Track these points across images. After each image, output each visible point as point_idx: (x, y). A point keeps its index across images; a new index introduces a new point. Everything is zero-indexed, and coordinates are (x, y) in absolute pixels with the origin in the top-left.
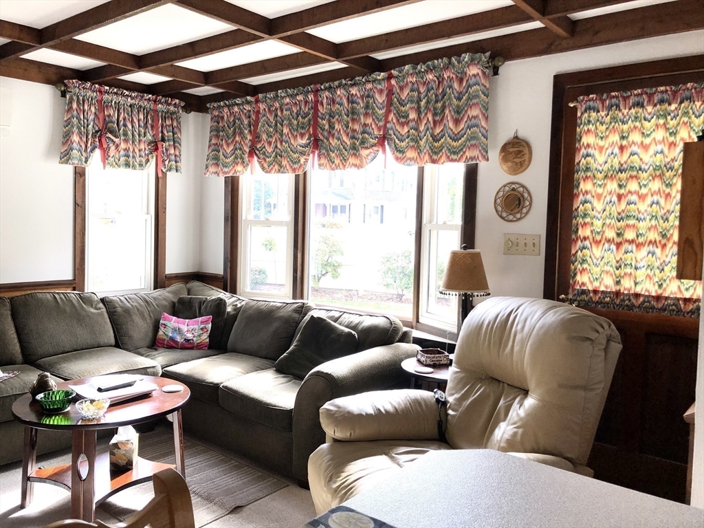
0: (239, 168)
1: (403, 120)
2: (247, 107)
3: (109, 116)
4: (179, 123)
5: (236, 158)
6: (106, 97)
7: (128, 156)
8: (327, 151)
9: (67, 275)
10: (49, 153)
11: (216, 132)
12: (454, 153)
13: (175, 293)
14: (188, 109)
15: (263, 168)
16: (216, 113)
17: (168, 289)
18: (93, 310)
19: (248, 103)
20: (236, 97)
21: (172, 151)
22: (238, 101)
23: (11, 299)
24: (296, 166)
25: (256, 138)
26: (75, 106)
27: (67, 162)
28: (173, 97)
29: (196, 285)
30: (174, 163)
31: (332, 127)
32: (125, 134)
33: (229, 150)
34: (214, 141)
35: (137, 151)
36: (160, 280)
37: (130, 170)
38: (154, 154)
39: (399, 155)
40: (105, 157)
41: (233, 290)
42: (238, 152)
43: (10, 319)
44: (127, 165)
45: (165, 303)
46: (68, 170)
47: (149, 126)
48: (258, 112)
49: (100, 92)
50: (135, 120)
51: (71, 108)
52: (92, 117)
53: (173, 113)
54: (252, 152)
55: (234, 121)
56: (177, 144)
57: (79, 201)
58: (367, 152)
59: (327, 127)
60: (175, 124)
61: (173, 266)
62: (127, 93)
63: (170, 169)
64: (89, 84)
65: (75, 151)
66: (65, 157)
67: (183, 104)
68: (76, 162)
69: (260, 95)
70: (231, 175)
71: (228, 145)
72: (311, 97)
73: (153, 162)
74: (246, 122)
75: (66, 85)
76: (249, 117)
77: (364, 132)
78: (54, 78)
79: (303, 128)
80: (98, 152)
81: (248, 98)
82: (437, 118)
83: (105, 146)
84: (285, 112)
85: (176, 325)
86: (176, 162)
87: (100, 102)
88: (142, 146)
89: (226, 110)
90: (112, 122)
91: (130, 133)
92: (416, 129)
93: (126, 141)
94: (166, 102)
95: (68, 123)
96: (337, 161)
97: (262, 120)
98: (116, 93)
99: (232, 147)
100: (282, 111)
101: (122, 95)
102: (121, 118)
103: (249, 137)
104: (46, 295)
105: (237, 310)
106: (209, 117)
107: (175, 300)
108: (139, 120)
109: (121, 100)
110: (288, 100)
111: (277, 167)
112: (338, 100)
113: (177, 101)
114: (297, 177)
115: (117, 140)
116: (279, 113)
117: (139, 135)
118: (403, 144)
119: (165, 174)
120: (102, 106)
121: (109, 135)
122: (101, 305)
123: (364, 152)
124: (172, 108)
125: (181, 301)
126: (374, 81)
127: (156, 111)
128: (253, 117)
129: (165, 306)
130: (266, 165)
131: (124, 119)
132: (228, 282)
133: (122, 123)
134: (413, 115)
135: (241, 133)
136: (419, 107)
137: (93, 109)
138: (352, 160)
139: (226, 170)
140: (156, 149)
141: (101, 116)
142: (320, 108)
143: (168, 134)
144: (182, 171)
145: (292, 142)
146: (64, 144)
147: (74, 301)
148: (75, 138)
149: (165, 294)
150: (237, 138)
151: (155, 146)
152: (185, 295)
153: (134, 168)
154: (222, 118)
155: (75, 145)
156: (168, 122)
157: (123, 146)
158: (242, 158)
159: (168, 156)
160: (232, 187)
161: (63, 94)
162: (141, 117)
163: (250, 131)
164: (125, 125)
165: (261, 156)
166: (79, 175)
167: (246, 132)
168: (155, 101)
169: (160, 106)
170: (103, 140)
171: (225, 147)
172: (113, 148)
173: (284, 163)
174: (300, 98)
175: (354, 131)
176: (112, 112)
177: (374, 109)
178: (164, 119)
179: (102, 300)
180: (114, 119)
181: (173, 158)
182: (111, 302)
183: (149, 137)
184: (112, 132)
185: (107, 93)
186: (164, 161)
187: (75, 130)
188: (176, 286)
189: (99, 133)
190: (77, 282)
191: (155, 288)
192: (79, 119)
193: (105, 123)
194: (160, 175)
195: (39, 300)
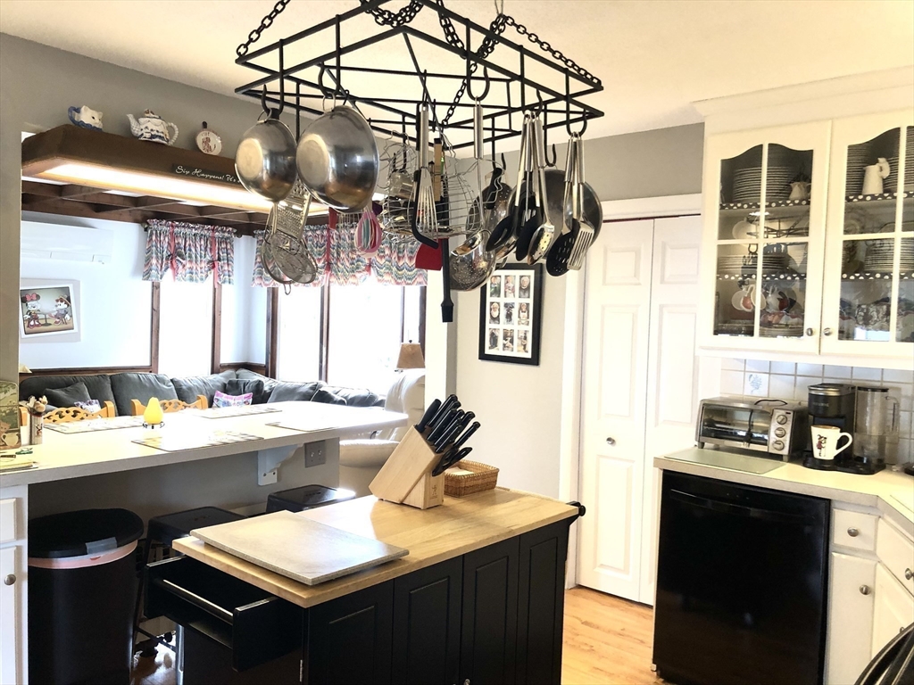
1: (382, 254)
3: (179, 243)
4: (232, 246)
6: (176, 229)
7: (192, 273)
8: (336, 272)
9: (147, 363)
10: (135, 273)
11: (261, 252)
12: (409, 279)
13: (226, 377)
14: (239, 234)
16: (261, 238)
17: (221, 374)
18: (165, 387)
21: (226, 268)
23: (111, 377)
24: (317, 282)
26: (154, 238)
27: (147, 279)
28: (227, 226)
29: (243, 372)
30: (227, 277)
31: (338, 254)
32: (190, 256)
35: (199, 269)
36: (215, 370)
37: (193, 283)
38: (212, 271)
39: (380, 278)
40: (175, 273)
41: (273, 376)
43: (110, 389)
44: (191, 279)
45: (219, 384)
46: (148, 284)
47: (208, 250)
49: (172, 226)
50: (198, 246)
51: (151, 239)
52: (166, 245)
53: (228, 238)
56: (230, 262)
57: (155, 307)
58: (360, 274)
59: (335, 255)
60: (229, 247)
61: (227, 357)
62: (191, 225)
63: (224, 282)
64: (164, 222)
65: (153, 271)
66: (147, 275)
67: (235, 231)
68: (154, 279)
70: (271, 286)
72: (325, 233)
73: (211, 276)
75: (148, 223)
77: (358, 261)
78: (140, 218)
79: (319, 255)
80: (170, 270)
82: (401, 255)
83: (175, 266)
85: (226, 400)
86: (229, 276)
87: (172, 233)
88: (203, 265)
90: (180, 248)
91: (193, 256)
92: (390, 261)
93: (191, 261)
94: (222, 230)
95: (149, 250)
96: (342, 280)
98: (184, 227)
101: (189, 227)
102: (187, 245)
104: (133, 375)
105: (272, 389)
106: (256, 240)
107: (226, 382)
108: (201, 245)
109: (188, 231)
110: (310, 233)
112: (342, 236)
113: (231, 229)
114: (323, 289)
115: (184, 262)
117: (201, 257)
118: (382, 271)
119: (220, 286)
120: (174, 236)
121: (178, 258)
122: (171, 384)
123: (358, 275)
124: (226, 235)
125: (230, 382)
127: (213, 237)
129: (218, 386)
131: (190, 245)
132: (269, 370)
133: (187, 249)
134: (387, 252)
136: (391, 247)
137: (167, 239)
138: (351, 280)
139: (267, 282)
140: (214, 267)
141: (172, 245)
142: (332, 241)
143: (223, 255)
144: (234, 282)
146: (146, 266)
147: (153, 381)
148: (154, 261)
149: (220, 378)
151: (212, 264)
152: (234, 379)
153: (196, 280)
155: (154, 267)
156: (224, 245)
157: (188, 265)
159: (223, 272)
160: (273, 295)
161: (146, 230)
162: (202, 242)
164: (190, 250)
166: (156, 287)
168: (213, 230)
169: (217, 233)
170: (174, 262)
172: (181, 267)
174: (318, 232)
175: (353, 259)
176: (180, 241)
178: (220, 243)
179: (172, 380)
180: (182, 246)
181: (227, 273)
182: (178, 382)
183: (208, 258)
184: (181, 255)
185: (177, 226)
186: (219, 276)
187: (154, 255)
188: (228, 372)
189: (171, 257)
190: (153, 367)
191: (212, 373)
192: (157, 247)
193: (176, 249)
194: (216, 287)
195: (129, 378)
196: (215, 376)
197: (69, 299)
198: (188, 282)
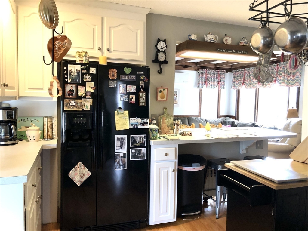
0: (240, 87)
1: (281, 76)
2: (242, 72)
3: (208, 76)
4: (225, 76)
5: (239, 85)
6: (207, 72)
7: (212, 86)
8: (262, 83)
9: (197, 114)
10: (195, 86)
11: (234, 78)
12: (292, 84)
13: (222, 119)
14: (227, 72)
15: (246, 87)
16: (234, 73)
17: (220, 118)
18: (203, 122)
19: (243, 70)
21: (223, 83)
22: (240, 70)
23: (188, 118)
24: (254, 87)
25: (244, 79)
26: (201, 75)
27: (198, 88)
28: (223, 70)
29: (227, 118)
30: (223, 87)
32: (211, 80)
33: (237, 83)
34: (233, 80)
36: (219, 116)
39: (280, 84)
40: (207, 86)
41: (238, 120)
42: (240, 83)
43: (187, 121)
44: (212, 88)
45: (220, 122)
46: (199, 90)
47: (217, 78)
48: (245, 73)
49: (206, 71)
50: (214, 77)
51: (200, 75)
52: (204, 77)
53: (223, 74)
54: (243, 83)
55: (239, 75)
57: (200, 97)
58: (272, 83)
60: (224, 77)
61: (222, 113)
62: (212, 70)
63: (222, 88)
64: (204, 70)
65: (200, 86)
66: (198, 87)
67: (226, 71)
68: (200, 88)
69: (246, 69)
70: (238, 89)
71: (237, 81)
73: (218, 86)
74: (242, 75)
75: (199, 71)
76: (243, 74)
78: (197, 69)
80: (205, 85)
81: (243, 69)
82: (289, 75)
84: (252, 73)
86: (224, 86)
87: (206, 73)
88: (215, 83)
89: (237, 72)
90: (208, 78)
91: (212, 80)
92: (284, 78)
93: (212, 82)
94: (222, 71)
95: (199, 79)
96: (264, 86)
97: (246, 75)
98: (210, 71)
99: (238, 82)
100: (251, 73)
101: (211, 71)
103: (243, 79)
104: (194, 118)
105: (237, 124)
106: (233, 74)
107: (222, 121)
108: (215, 77)
109: (211, 72)
110: (252, 70)
111: (249, 87)
113: (224, 71)
114: (256, 89)
115: (209, 82)
116: (250, 73)
117: (215, 80)
118: (281, 82)
119: (220, 89)
120: (207, 74)
121: (208, 81)
122: (205, 121)
124: (223, 73)
125: (223, 121)
126: (274, 66)
127: (219, 74)
128: (244, 74)
130: (247, 87)
131: (211, 77)
132: (236, 118)
134: (283, 74)
135: (241, 78)
136: (285, 73)
137: (204, 75)
138: (268, 86)
139: (236, 88)
140: (219, 83)
141: (206, 77)
143: (222, 79)
144: (225, 88)
145: (253, 81)
146: (198, 84)
147: (199, 120)
148: (200, 82)
149: (220, 120)
150: (240, 80)
151: (218, 83)
152: (225, 120)
153: (213, 88)
154: (236, 74)
155: (200, 84)
156: (222, 76)
157: (211, 83)
158: (241, 85)
159: (222, 85)
160: (238, 92)
161: (198, 73)
162: (215, 76)
163: (243, 78)
164: (211, 78)
165: (245, 84)
166: (201, 90)
167: (242, 78)
168: (219, 71)
171: (236, 82)
172: (208, 84)
173: (251, 86)
176: (208, 75)
177: (274, 73)
179: (205, 120)
180: (209, 77)
181: (223, 85)
182: (207, 120)
183: (217, 80)
184: (208, 80)
185: (208, 71)
186: (220, 86)
187: (201, 80)
188: (222, 118)
189: (206, 81)
190: (199, 116)
191: (217, 118)
192: (201, 78)
193: (207, 78)
194: (219, 90)
196: (218, 119)
197: (177, 95)
198: (211, 88)
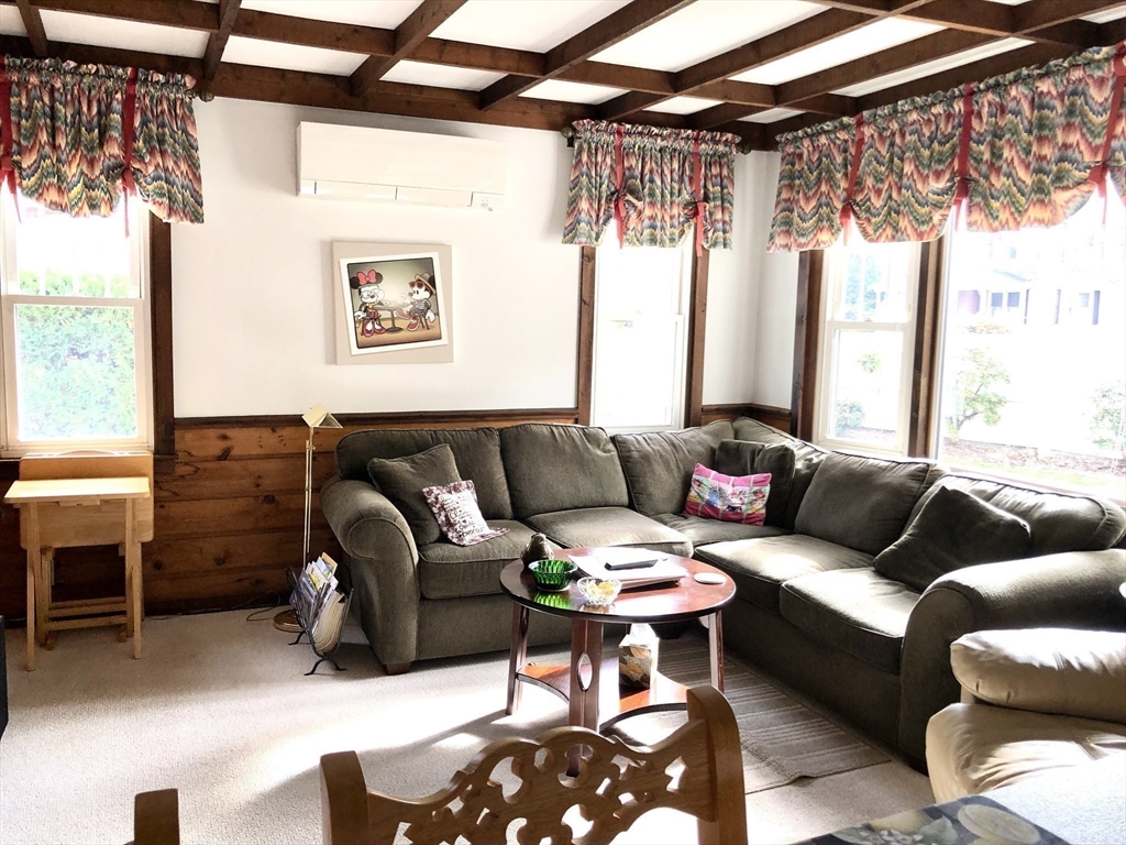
0: (824, 236)
2: (842, 135)
3: (630, 168)
4: (731, 170)
5: (820, 220)
6: (627, 140)
7: (653, 227)
8: (985, 198)
9: (567, 401)
10: (550, 229)
11: (789, 179)
13: (715, 434)
14: (744, 147)
15: (865, 233)
16: (790, 149)
17: (704, 428)
18: (599, 453)
19: (844, 127)
20: (823, 120)
21: (719, 216)
22: (828, 126)
23: (501, 431)
24: (924, 228)
25: (856, 184)
26: (585, 158)
27: (572, 241)
28: (723, 129)
29: (747, 424)
30: (721, 234)
31: (996, 154)
32: (652, 194)
33: (809, 208)
34: (784, 195)
35: (667, 218)
36: (695, 415)
37: (656, 248)
38: (692, 222)
40: (623, 230)
41: (807, 436)
42: (824, 210)
43: (498, 457)
44: (653, 241)
45: (699, 448)
46: (574, 251)
47: (686, 179)
48: (861, 141)
49: (619, 133)
50: (667, 172)
51: (580, 161)
52: (606, 172)
53: (724, 155)
54: (848, 209)
55: (820, 159)
56: (727, 205)
57: (586, 298)
58: (1067, 195)
59: (987, 156)
60: (725, 172)
61: (714, 393)
62: (656, 130)
63: (715, 244)
64: (604, 124)
65: (583, 224)
66: (570, 234)
67: (738, 140)
68: (584, 240)
69: (866, 114)
70: (810, 248)
71: (808, 199)
72: (959, 106)
73: (690, 233)
74: (839, 159)
75: (574, 130)
76: (845, 151)
77: (1062, 159)
78: (559, 119)
79: (940, 161)
80: (613, 223)
81: (845, 119)
83: (623, 214)
84: (908, 138)
85: (716, 484)
86: (725, 232)
87: (618, 148)
88: (675, 211)
89: (806, 143)
90: (633, 177)
91: (658, 192)
93: (652, 204)
94: (713, 139)
95: (575, 184)
96: (1004, 215)
97: (868, 154)
98: (641, 133)
99: (813, 203)
100: (903, 135)
101: (650, 134)
102: (647, 171)
103: (843, 184)
104: (541, 428)
105: (813, 468)
106: (779, 155)
107: (716, 446)
108: (672, 172)
109: (648, 142)
110: (914, 116)
111: (889, 231)
112: (1012, 105)
113: (730, 136)
114: (926, 247)
115: (639, 204)
116: (898, 140)
117: (672, 194)
119: (706, 252)
120: (621, 153)
121: (629, 197)
122: (611, 446)
123: (1060, 197)
124: (721, 148)
125: (724, 447)
126: (1089, 63)
127: (697, 155)
128: (852, 150)
129: (700, 454)
130: (870, 230)
131: (651, 171)
132: (799, 421)
133: (647, 178)
135: (831, 180)
137: (608, 160)
138: (1034, 212)
139: (802, 240)
140: (696, 214)
141: (619, 169)
142: (975, 123)
143: (714, 190)
144: (733, 246)
145: (919, 186)
146: (569, 214)
147: (577, 440)
148: (584, 205)
149: (702, 436)
150: (824, 188)
151: (693, 209)
152: (730, 439)
153: (662, 243)
154: (800, 156)
155: (583, 216)
156: (715, 170)
157: (648, 212)
158: (830, 220)
159: (712, 224)
160: (812, 268)
161: (571, 143)
162: (676, 166)
163: (846, 175)
164: (652, 181)
165: (863, 215)
166: (588, 258)
167: (839, 176)
168: (696, 139)
169: (703, 146)
170: (621, 205)
171: (802, 203)
172: (633, 215)
173: (903, 223)
174: (938, 109)
175: (1042, 158)
176: (633, 162)
177: (1083, 115)
178: (709, 165)
179: (613, 439)
180: (637, 172)
181: (720, 225)
182: (624, 442)
183: (686, 196)
184: (633, 192)
185: (629, 134)
186: (706, 232)
187: (584, 193)
188: (717, 424)
189: (616, 197)
190: (580, 412)
191: (687, 425)
192: (589, 176)
193: (625, 179)
194: (700, 254)
195: (534, 435)
196: (692, 432)
197: (432, 281)
198: (647, 249)
